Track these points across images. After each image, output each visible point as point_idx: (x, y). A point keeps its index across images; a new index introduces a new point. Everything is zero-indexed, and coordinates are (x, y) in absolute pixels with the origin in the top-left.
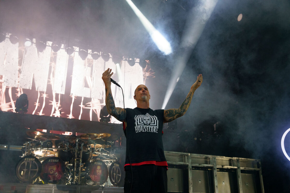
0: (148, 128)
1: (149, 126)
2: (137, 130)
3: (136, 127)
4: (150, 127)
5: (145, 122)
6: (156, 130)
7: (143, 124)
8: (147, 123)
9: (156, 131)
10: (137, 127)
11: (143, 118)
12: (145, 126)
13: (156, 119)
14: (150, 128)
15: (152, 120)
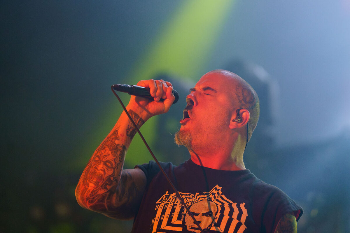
8: (196, 226)
15: (224, 215)
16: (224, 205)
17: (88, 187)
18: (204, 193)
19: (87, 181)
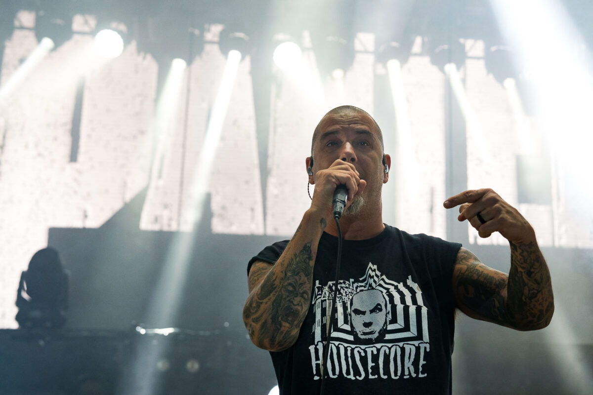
0: (375, 358)
1: (379, 346)
2: (318, 365)
3: (317, 350)
4: (384, 348)
5: (358, 322)
6: (416, 363)
7: (351, 338)
8: (367, 330)
9: (417, 371)
10: (320, 347)
11: (351, 304)
12: (358, 350)
13: (414, 301)
14: (387, 357)
15: (396, 305)
16: (390, 290)
17: (281, 326)
18: (361, 279)
19: (278, 319)
